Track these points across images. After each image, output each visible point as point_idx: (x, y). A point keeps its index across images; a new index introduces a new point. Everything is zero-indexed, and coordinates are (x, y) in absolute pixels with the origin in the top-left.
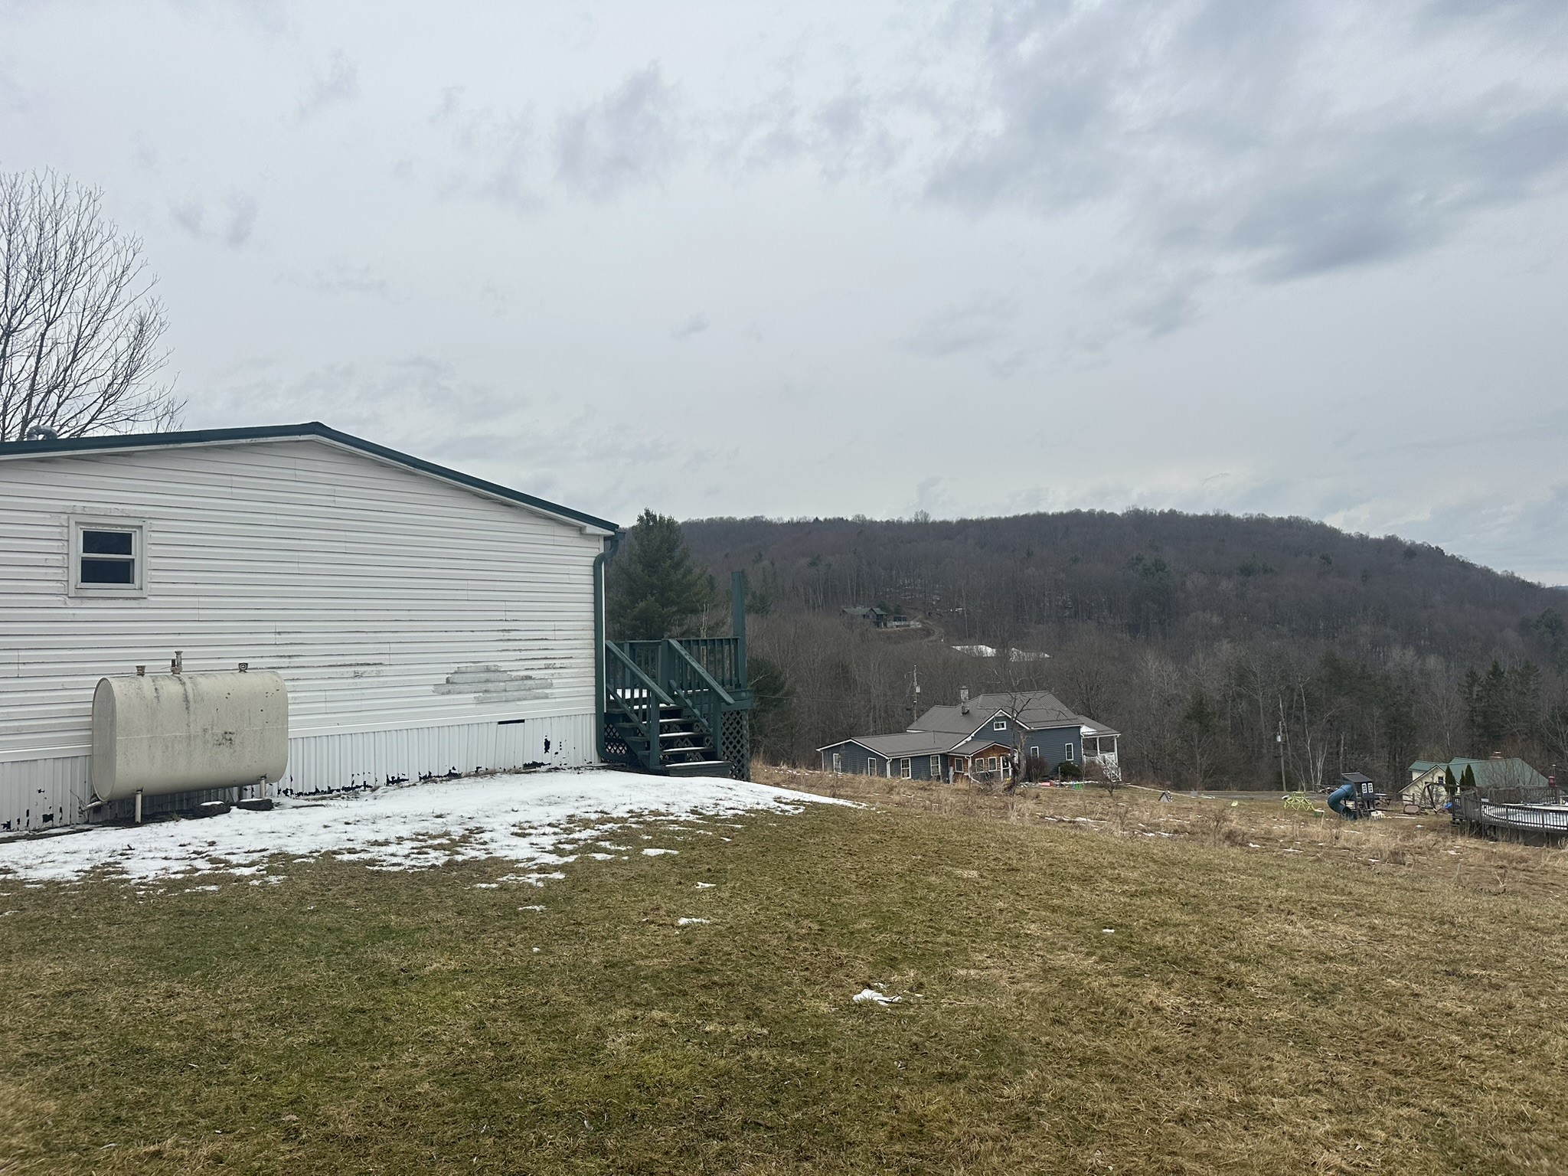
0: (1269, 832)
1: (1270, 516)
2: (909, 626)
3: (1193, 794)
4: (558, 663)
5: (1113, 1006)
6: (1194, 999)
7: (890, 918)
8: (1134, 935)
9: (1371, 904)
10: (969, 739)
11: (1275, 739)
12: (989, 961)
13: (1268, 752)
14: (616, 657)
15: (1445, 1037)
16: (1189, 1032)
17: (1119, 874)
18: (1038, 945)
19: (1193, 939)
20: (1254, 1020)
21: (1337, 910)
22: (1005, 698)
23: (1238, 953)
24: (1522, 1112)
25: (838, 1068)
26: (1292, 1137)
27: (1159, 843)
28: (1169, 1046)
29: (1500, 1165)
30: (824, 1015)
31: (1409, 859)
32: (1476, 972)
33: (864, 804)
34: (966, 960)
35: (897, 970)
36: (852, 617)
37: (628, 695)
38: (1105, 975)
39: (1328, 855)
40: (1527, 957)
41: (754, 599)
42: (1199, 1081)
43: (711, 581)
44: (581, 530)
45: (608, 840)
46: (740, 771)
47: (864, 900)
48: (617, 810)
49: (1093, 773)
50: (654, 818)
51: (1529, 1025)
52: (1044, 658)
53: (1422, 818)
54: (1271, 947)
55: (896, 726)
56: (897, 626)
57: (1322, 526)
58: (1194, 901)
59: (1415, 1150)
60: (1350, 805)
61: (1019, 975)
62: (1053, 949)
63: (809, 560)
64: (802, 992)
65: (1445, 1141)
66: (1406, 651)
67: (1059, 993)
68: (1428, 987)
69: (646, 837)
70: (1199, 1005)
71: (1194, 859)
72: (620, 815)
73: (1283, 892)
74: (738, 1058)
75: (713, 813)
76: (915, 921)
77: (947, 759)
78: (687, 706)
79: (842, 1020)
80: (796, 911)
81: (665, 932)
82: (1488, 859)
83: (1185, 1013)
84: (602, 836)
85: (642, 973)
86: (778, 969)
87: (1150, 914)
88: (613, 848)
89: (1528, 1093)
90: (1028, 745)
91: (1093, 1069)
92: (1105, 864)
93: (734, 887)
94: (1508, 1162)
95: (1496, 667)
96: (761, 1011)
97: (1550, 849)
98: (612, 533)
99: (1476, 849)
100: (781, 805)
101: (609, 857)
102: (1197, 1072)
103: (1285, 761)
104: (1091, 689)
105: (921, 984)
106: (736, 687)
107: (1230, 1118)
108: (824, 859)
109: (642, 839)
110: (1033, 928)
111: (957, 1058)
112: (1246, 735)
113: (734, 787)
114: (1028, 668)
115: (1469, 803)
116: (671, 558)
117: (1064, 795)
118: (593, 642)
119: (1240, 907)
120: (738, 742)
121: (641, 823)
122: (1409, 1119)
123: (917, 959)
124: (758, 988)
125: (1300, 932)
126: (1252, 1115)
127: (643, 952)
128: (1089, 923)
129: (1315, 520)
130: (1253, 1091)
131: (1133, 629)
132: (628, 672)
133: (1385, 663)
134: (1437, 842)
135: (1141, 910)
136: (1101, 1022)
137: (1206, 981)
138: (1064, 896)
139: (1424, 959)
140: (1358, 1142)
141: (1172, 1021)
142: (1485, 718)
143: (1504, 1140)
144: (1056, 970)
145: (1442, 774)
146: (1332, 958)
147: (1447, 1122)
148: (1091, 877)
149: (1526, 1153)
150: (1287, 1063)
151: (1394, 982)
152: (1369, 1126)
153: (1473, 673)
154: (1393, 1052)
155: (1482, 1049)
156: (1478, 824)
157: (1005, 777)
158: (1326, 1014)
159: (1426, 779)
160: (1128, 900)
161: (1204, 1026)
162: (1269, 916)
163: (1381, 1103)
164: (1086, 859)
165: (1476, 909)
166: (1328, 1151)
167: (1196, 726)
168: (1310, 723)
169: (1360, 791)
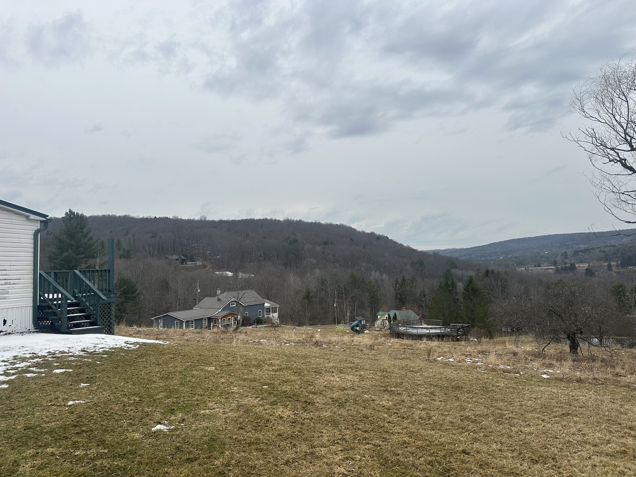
0: (330, 340)
1: (334, 223)
2: (196, 264)
3: (305, 327)
4: (12, 282)
5: (264, 419)
6: (295, 411)
7: (173, 391)
8: (275, 387)
9: (361, 366)
10: (220, 310)
11: (334, 305)
12: (215, 405)
13: (331, 310)
14: (45, 279)
15: (382, 415)
16: (292, 425)
17: (272, 363)
18: (236, 396)
19: (297, 387)
20: (317, 417)
21: (349, 370)
22: (235, 293)
23: (313, 390)
24: (405, 441)
25: (140, 463)
26: (327, 464)
27: (288, 348)
28: (284, 433)
29: (397, 462)
30: (136, 439)
31: (376, 347)
32: (393, 389)
33: (168, 342)
34: (205, 406)
35: (174, 414)
36: (171, 260)
37: (51, 297)
38: (262, 405)
39: (349, 348)
40: (409, 382)
41: (124, 252)
42: (295, 446)
43: (103, 244)
44: (27, 217)
45: (35, 367)
46: (109, 330)
47: (162, 385)
48: (41, 352)
49: (268, 322)
50: (61, 355)
51: (409, 407)
52: (252, 277)
53: (381, 332)
54: (325, 387)
55: (188, 307)
56: (191, 264)
57: (351, 228)
58: (299, 371)
59: (370, 461)
60: (358, 328)
61: (227, 410)
62: (242, 397)
63: (151, 235)
64: (127, 430)
65: (380, 456)
66: (377, 273)
67: (243, 416)
68: (377, 397)
69: (56, 364)
70: (297, 414)
71: (301, 353)
72: (43, 355)
73: (331, 364)
74: (90, 466)
75: (93, 351)
76: (184, 392)
77: (210, 319)
78: (83, 301)
79: (145, 441)
80: (129, 393)
81: (60, 409)
82: (400, 346)
83: (292, 418)
84: (32, 365)
85: (45, 431)
86: (117, 420)
87: (282, 378)
88: (37, 370)
89: (407, 433)
90: (243, 312)
91: (253, 447)
92: (267, 359)
93: (99, 385)
94: (400, 461)
95: (404, 278)
96: (106, 441)
97: (420, 341)
98: (45, 219)
99: (397, 342)
100: (128, 345)
101: (34, 375)
102: (294, 442)
103: (337, 313)
104: (269, 288)
105: (184, 419)
106: (108, 292)
107: (305, 460)
108: (146, 368)
109: (54, 365)
110: (235, 389)
111: (196, 451)
112: (324, 304)
113: (105, 338)
114: (245, 281)
115: (395, 326)
116: (82, 232)
117: (257, 331)
118: (32, 271)
119: (315, 372)
120: (109, 317)
121: (54, 357)
122: (368, 449)
123: (182, 409)
124: (105, 431)
125: (336, 379)
126: (313, 456)
127: (47, 420)
128: (258, 384)
129: (348, 225)
130: (315, 447)
131: (286, 265)
132: (51, 287)
133: (370, 277)
134: (385, 340)
135: (279, 377)
136: (259, 426)
137: (301, 403)
138: (249, 374)
139: (377, 386)
140: (350, 462)
141: (287, 422)
142: (400, 296)
143: (399, 452)
144: (242, 406)
145: (387, 316)
146: (346, 389)
147: (381, 448)
148: (261, 365)
149: (406, 456)
150: (328, 433)
151: (366, 396)
152: (355, 454)
153: (397, 280)
154: (365, 424)
155: (394, 418)
156: (398, 333)
157: (234, 325)
158: (343, 411)
159: (382, 318)
160: (274, 373)
161: (299, 422)
162: (325, 374)
163: (359, 444)
164: (260, 357)
165: (394, 365)
166: (340, 467)
167: (306, 301)
168: (346, 299)
169: (361, 323)
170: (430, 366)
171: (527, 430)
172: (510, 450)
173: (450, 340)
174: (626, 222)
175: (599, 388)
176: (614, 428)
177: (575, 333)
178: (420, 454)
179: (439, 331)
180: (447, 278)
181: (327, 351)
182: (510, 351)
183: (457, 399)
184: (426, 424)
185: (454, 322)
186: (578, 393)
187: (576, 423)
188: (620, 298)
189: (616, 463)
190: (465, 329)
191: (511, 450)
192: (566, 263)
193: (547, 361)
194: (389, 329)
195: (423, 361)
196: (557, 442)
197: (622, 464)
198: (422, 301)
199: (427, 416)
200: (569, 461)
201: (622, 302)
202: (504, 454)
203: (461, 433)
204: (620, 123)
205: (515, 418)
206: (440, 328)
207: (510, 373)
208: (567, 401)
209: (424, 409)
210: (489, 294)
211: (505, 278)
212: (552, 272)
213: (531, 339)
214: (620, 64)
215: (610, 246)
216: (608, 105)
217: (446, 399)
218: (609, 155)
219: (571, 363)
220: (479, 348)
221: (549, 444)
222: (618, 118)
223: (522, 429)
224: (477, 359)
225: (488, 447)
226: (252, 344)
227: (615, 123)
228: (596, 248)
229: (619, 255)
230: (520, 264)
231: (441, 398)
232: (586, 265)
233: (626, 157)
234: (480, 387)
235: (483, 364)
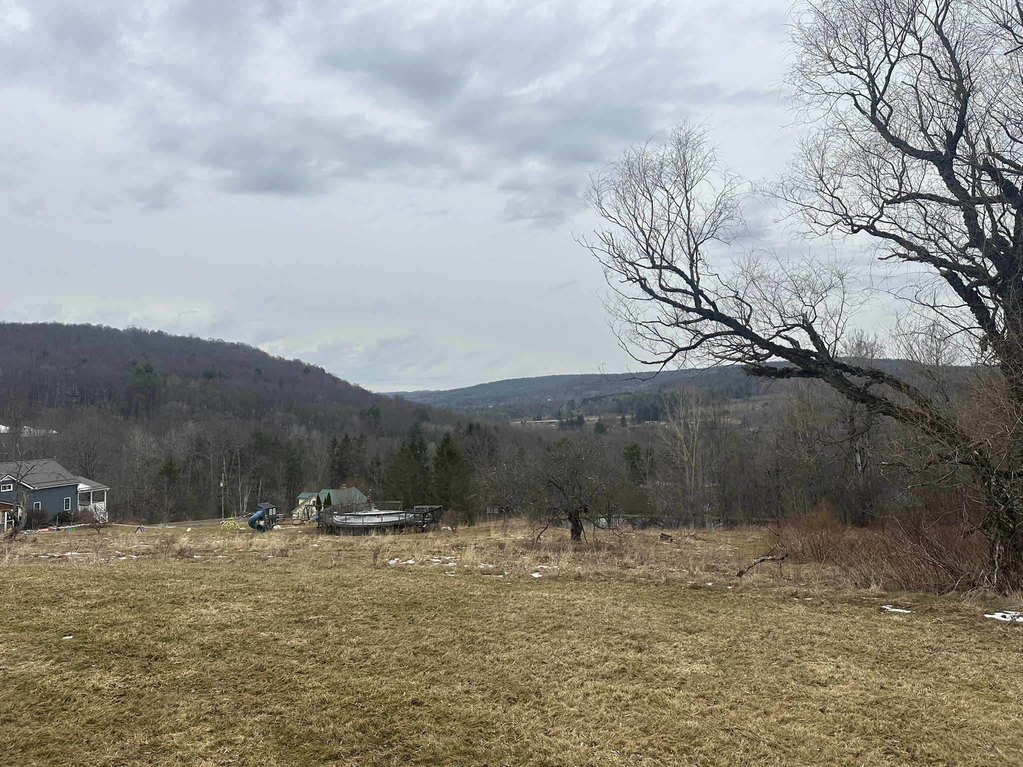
0: (208, 546)
3: (160, 527)
5: (59, 696)
6: (127, 675)
8: (88, 637)
9: (259, 586)
11: (219, 485)
13: (214, 494)
15: (289, 662)
16: (119, 701)
17: (85, 593)
19: (134, 631)
20: (170, 680)
21: (237, 594)
22: (11, 466)
23: (166, 635)
24: (324, 699)
27: (121, 565)
28: (101, 716)
29: (308, 735)
31: (290, 552)
32: (311, 618)
38: (56, 673)
39: (242, 557)
40: (340, 603)
42: (121, 737)
49: (85, 518)
51: (335, 644)
52: (52, 434)
53: (302, 527)
54: (189, 626)
57: (258, 350)
58: (140, 603)
59: (261, 742)
60: (262, 523)
62: (15, 661)
65: (279, 730)
66: (301, 428)
67: (13, 696)
68: (283, 633)
70: (131, 680)
71: (147, 572)
73: (204, 587)
82: (333, 547)
83: (119, 688)
87: (103, 619)
89: (329, 686)
90: (31, 502)
91: (33, 752)
92: (74, 587)
95: (347, 437)
97: (365, 537)
99: (329, 541)
102: (119, 731)
103: (224, 499)
104: (89, 457)
112: (200, 483)
114: (37, 442)
115: (327, 515)
117: (60, 537)
119: (173, 602)
122: (260, 722)
125: (210, 612)
126: (156, 750)
128: (52, 635)
129: (253, 346)
130: (160, 732)
131: (126, 413)
133: (289, 435)
134: (308, 540)
135: (97, 617)
136: (47, 712)
137: (139, 660)
138: (33, 617)
139: (284, 616)
140: (226, 748)
141: (107, 696)
142: (340, 465)
143: (312, 719)
144: (14, 678)
145: (315, 499)
146: (229, 626)
147: (282, 717)
148: (61, 598)
149: (323, 724)
150: (188, 705)
151: (264, 634)
152: (235, 734)
153: (335, 440)
154: (257, 680)
155: (309, 665)
156: (331, 527)
157: (8, 528)
158: (220, 665)
159: (306, 503)
160: (87, 611)
161: (132, 694)
162: (192, 605)
163: (245, 717)
164: (59, 585)
165: (317, 579)
166: (205, 760)
167: (166, 479)
168: (242, 473)
169: (268, 513)
170: (374, 574)
171: (506, 656)
172: (480, 690)
173: (412, 531)
174: (643, 362)
175: (601, 586)
176: (615, 638)
177: (578, 511)
178: (347, 717)
179: (397, 519)
180: (413, 437)
181: (199, 566)
182: (496, 542)
183: (412, 621)
184: (361, 668)
185: (420, 503)
186: (575, 596)
187: (569, 638)
188: (633, 463)
189: (612, 687)
190: (435, 512)
191: (483, 690)
192: (572, 416)
193: (542, 554)
194: (317, 520)
195: (365, 568)
196: (543, 670)
197: (619, 687)
198: (373, 472)
199: (363, 655)
200: (556, 693)
201: (636, 468)
202: (472, 697)
203: (412, 674)
204: (642, 230)
205: (491, 641)
206: (398, 513)
207: (491, 574)
208: (560, 608)
209: (359, 644)
210: (472, 459)
211: (494, 435)
212: (555, 428)
213: (524, 524)
214: (646, 149)
215: (625, 393)
216: (630, 203)
217: (395, 624)
218: (627, 272)
219: (571, 553)
220: (453, 540)
221: (533, 673)
222: (640, 221)
223: (500, 656)
224: (448, 558)
225: (450, 690)
226: (46, 560)
227: (637, 229)
228: (609, 395)
229: (635, 405)
230: (515, 415)
231: (387, 624)
232: (595, 419)
233: (646, 276)
234: (446, 600)
235: (455, 564)
